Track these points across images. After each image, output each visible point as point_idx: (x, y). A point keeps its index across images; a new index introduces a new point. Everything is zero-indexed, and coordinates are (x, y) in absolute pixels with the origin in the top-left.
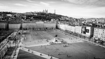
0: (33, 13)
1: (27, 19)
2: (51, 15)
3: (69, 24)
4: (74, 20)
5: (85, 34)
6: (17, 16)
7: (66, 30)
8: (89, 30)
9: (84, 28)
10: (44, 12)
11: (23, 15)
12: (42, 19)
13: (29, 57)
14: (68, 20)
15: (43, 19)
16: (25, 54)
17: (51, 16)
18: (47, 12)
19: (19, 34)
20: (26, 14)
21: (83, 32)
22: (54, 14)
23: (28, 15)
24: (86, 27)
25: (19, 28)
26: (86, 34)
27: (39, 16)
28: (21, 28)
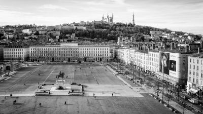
0: (77, 25)
1: (61, 38)
2: (122, 28)
4: (189, 38)
5: (168, 74)
6: (40, 32)
8: (175, 62)
9: (164, 57)
10: (104, 21)
11: (54, 30)
12: (95, 39)
14: (168, 38)
15: (98, 38)
17: (120, 30)
18: (112, 20)
20: (60, 28)
21: (163, 68)
22: (129, 26)
23: (64, 29)
24: (169, 55)
25: (24, 56)
26: (170, 76)
27: (90, 32)
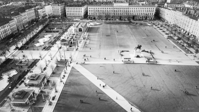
3: (185, 13)
7: (175, 26)
13: (81, 85)
16: (77, 78)
19: (79, 31)
25: (83, 15)
28: (86, 16)
